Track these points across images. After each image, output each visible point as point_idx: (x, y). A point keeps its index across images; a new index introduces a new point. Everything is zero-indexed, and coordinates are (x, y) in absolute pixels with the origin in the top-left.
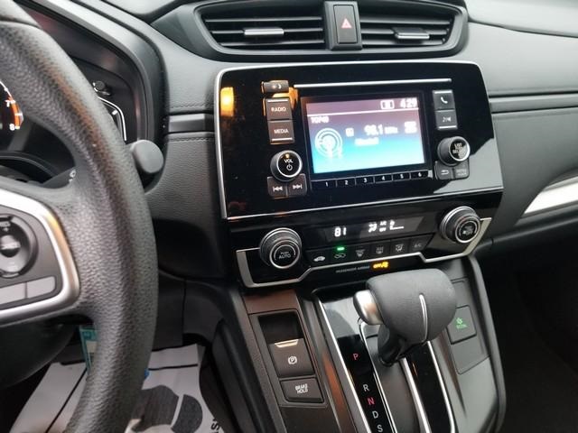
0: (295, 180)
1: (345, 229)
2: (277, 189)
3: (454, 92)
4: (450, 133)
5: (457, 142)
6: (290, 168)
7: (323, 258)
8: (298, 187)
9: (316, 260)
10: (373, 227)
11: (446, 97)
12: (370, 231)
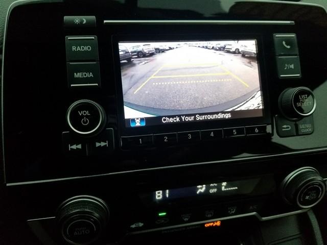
0: (99, 136)
1: (167, 191)
2: (74, 147)
3: (298, 36)
4: (292, 83)
5: (302, 92)
6: (85, 122)
7: (141, 225)
8: (103, 144)
9: (133, 226)
10: (201, 189)
11: (289, 42)
12: (198, 192)
